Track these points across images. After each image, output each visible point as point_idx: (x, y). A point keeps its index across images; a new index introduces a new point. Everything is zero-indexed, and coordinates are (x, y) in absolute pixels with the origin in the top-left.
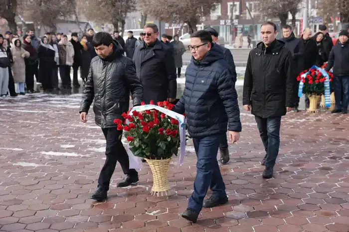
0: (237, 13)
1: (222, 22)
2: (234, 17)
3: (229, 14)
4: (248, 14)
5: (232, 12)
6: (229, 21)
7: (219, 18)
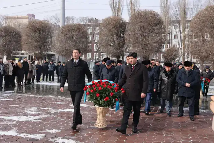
0: (98, 57)
1: (91, 61)
2: (96, 59)
3: (94, 57)
4: (102, 58)
5: (95, 56)
6: (94, 60)
7: (90, 59)
